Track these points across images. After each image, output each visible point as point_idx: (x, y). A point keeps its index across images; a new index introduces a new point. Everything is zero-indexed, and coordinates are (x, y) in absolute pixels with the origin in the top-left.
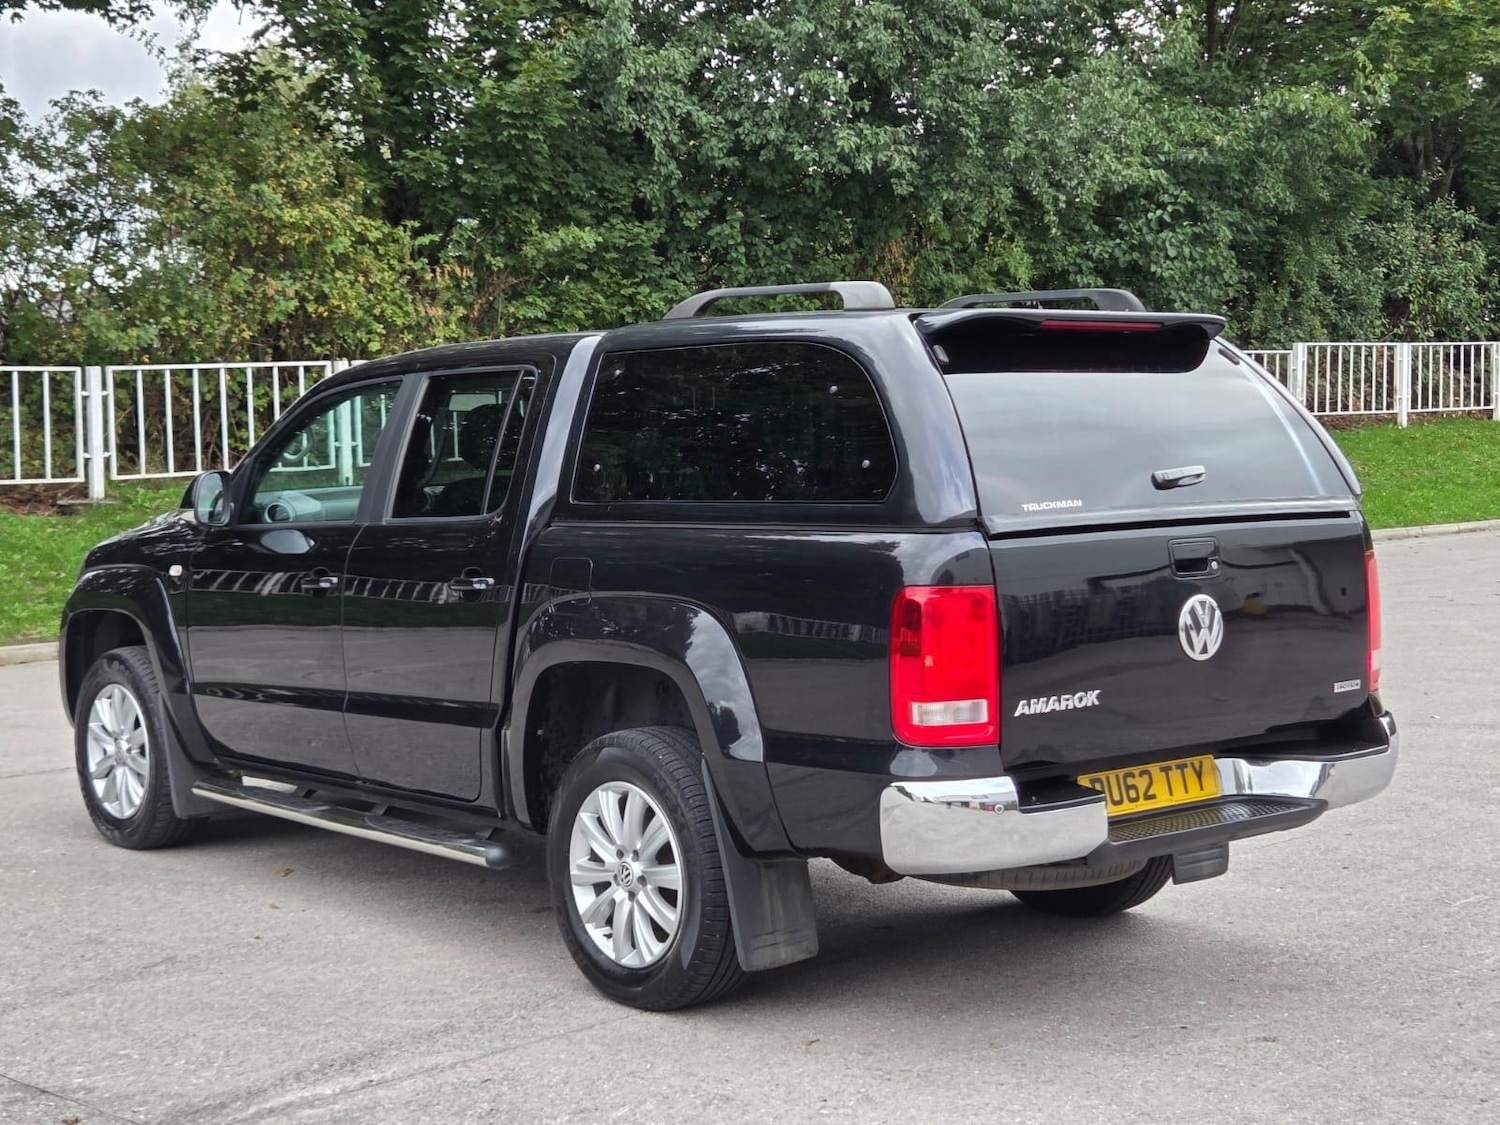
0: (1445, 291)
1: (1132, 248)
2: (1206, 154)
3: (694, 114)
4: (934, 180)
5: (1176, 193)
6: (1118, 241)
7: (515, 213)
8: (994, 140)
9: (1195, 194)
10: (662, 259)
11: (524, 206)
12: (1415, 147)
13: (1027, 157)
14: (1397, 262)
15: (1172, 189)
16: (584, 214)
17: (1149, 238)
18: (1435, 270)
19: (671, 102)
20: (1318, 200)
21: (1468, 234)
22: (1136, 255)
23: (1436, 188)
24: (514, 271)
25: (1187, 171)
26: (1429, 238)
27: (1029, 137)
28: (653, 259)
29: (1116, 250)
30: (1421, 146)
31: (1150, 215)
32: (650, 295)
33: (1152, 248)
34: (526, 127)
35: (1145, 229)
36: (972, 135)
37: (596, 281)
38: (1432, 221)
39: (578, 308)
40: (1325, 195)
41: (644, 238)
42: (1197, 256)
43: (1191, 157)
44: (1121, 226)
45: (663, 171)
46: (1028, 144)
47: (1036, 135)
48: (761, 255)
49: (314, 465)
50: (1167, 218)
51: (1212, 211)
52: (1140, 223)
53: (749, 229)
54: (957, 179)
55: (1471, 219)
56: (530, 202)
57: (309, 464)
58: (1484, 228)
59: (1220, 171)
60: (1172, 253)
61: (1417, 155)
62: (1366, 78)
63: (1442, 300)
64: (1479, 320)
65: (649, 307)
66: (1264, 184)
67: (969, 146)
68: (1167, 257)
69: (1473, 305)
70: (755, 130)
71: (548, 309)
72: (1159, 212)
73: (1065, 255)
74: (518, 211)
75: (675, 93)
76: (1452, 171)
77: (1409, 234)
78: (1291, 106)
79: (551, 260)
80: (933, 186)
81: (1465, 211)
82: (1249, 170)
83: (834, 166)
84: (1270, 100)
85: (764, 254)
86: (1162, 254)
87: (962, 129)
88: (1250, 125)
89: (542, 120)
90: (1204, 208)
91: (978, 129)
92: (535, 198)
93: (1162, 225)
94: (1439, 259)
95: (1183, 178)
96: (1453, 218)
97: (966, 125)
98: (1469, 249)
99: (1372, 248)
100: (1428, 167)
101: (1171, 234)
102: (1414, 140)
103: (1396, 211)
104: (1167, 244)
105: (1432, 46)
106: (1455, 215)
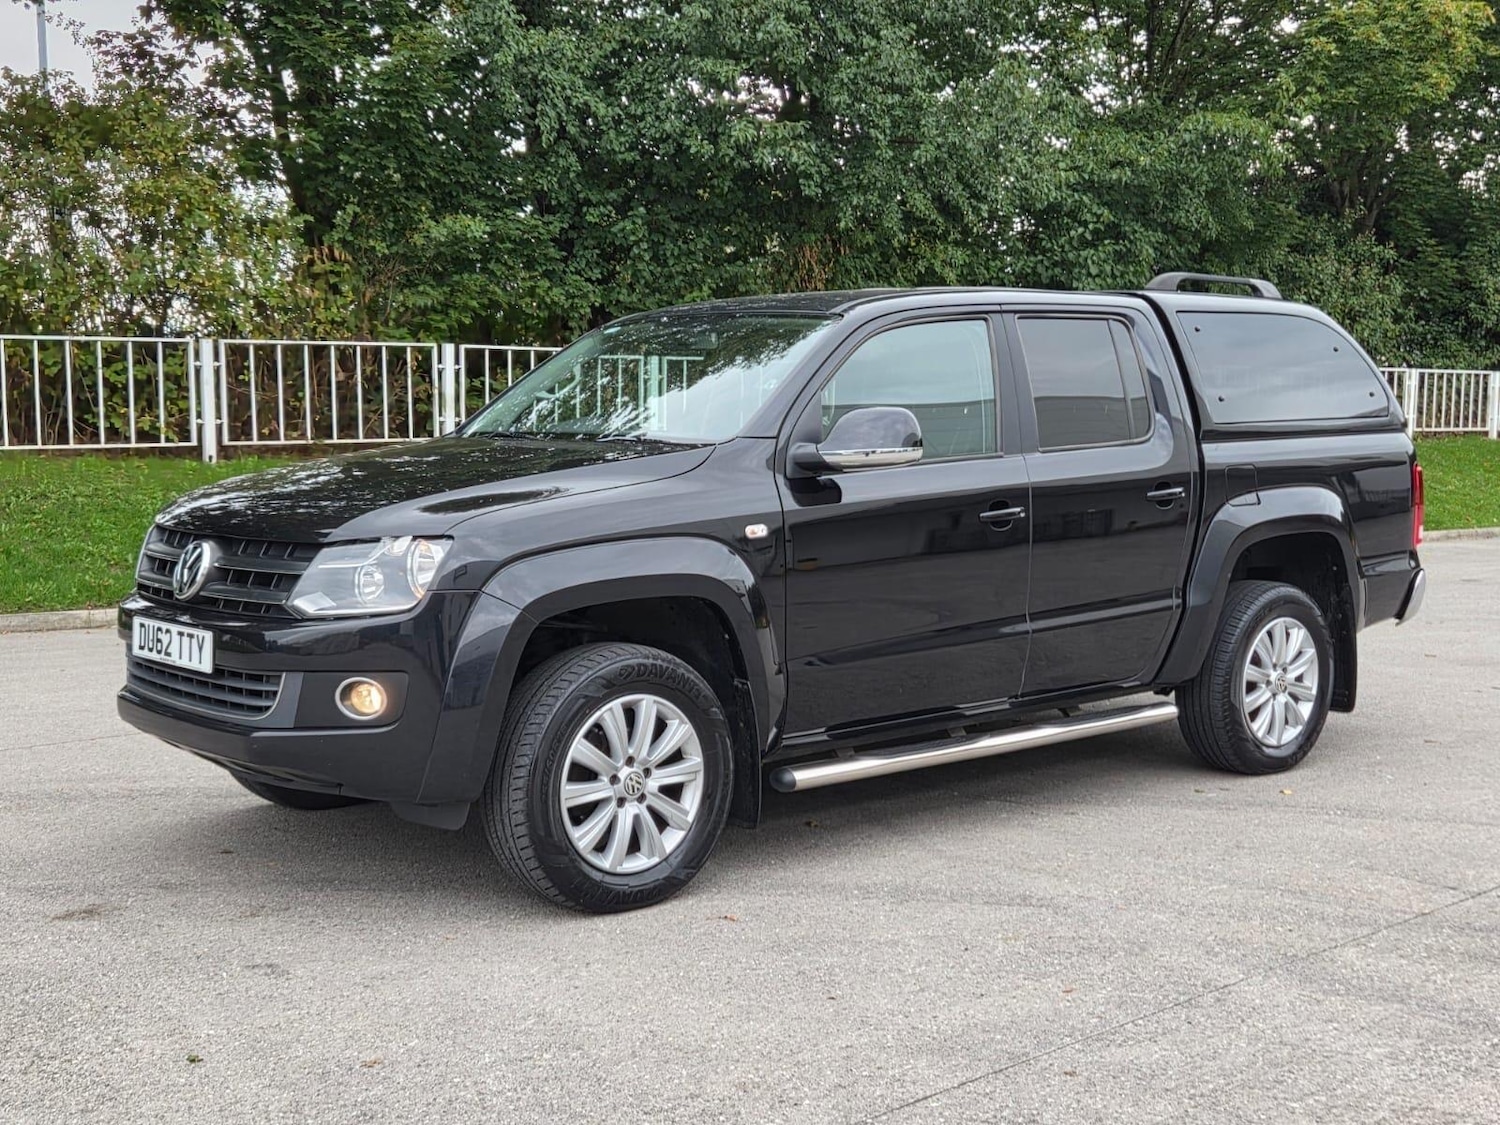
0: (1362, 320)
1: (1055, 264)
2: (1129, 173)
3: (592, 104)
4: (845, 184)
5: (1099, 212)
6: (1040, 257)
7: (403, 200)
8: (904, 143)
9: (1119, 215)
10: (565, 254)
11: (413, 193)
12: (1341, 192)
13: (937, 160)
14: (1317, 292)
15: (1095, 209)
16: (480, 204)
17: (1071, 256)
18: (1353, 301)
19: (569, 92)
20: (1243, 229)
21: (1387, 268)
22: (1057, 270)
23: (1359, 227)
24: (406, 259)
25: (1112, 192)
26: (1349, 272)
27: (940, 140)
28: (553, 252)
29: (1039, 265)
30: (1346, 190)
31: (1073, 233)
32: (550, 288)
33: (1074, 265)
34: (399, 105)
35: (1067, 247)
36: (881, 137)
37: (492, 273)
38: (1353, 255)
39: (472, 299)
40: (1250, 225)
41: (542, 231)
42: (1118, 274)
43: (1114, 177)
44: (1044, 243)
45: (562, 162)
46: (939, 147)
47: (946, 138)
48: (668, 254)
49: (172, 441)
50: (1089, 236)
51: (1136, 232)
52: (1062, 240)
53: (654, 227)
54: (865, 181)
55: (1390, 253)
56: (420, 190)
57: (168, 440)
58: (1403, 265)
59: (1144, 192)
60: (1094, 270)
61: (1343, 199)
62: (1290, 100)
63: (1359, 328)
64: (1394, 350)
65: (548, 300)
66: (1186, 207)
67: (879, 148)
68: (1089, 274)
69: (1389, 334)
70: (657, 124)
71: (442, 299)
72: (1081, 230)
73: (988, 269)
74: (407, 199)
75: (573, 83)
76: (1375, 213)
77: (1331, 267)
78: (1212, 128)
79: (442, 249)
80: (844, 191)
81: (1385, 246)
82: (1172, 194)
83: (732, 160)
84: (1195, 123)
85: (672, 254)
86: (1084, 271)
87: (872, 130)
88: (1172, 146)
89: (416, 97)
90: (1127, 228)
91: (888, 132)
92: (423, 184)
93: (1085, 244)
94: (1357, 290)
95: (1107, 198)
96: (1373, 254)
97: (876, 126)
98: (1387, 282)
99: (1294, 278)
100: (1352, 205)
101: (1092, 252)
102: (1341, 184)
103: (1319, 246)
104: (1089, 262)
105: (1358, 79)
106: (1375, 250)
